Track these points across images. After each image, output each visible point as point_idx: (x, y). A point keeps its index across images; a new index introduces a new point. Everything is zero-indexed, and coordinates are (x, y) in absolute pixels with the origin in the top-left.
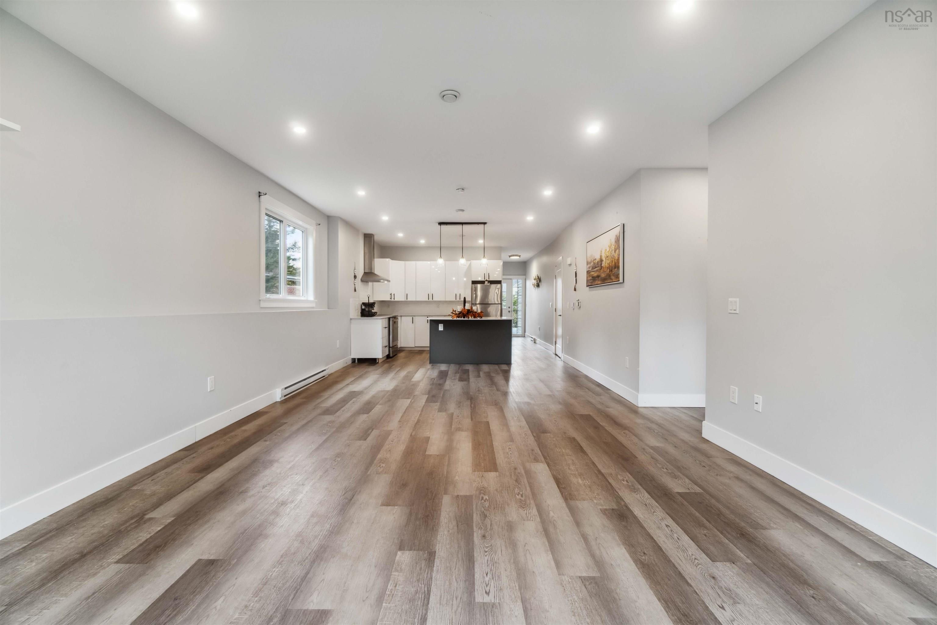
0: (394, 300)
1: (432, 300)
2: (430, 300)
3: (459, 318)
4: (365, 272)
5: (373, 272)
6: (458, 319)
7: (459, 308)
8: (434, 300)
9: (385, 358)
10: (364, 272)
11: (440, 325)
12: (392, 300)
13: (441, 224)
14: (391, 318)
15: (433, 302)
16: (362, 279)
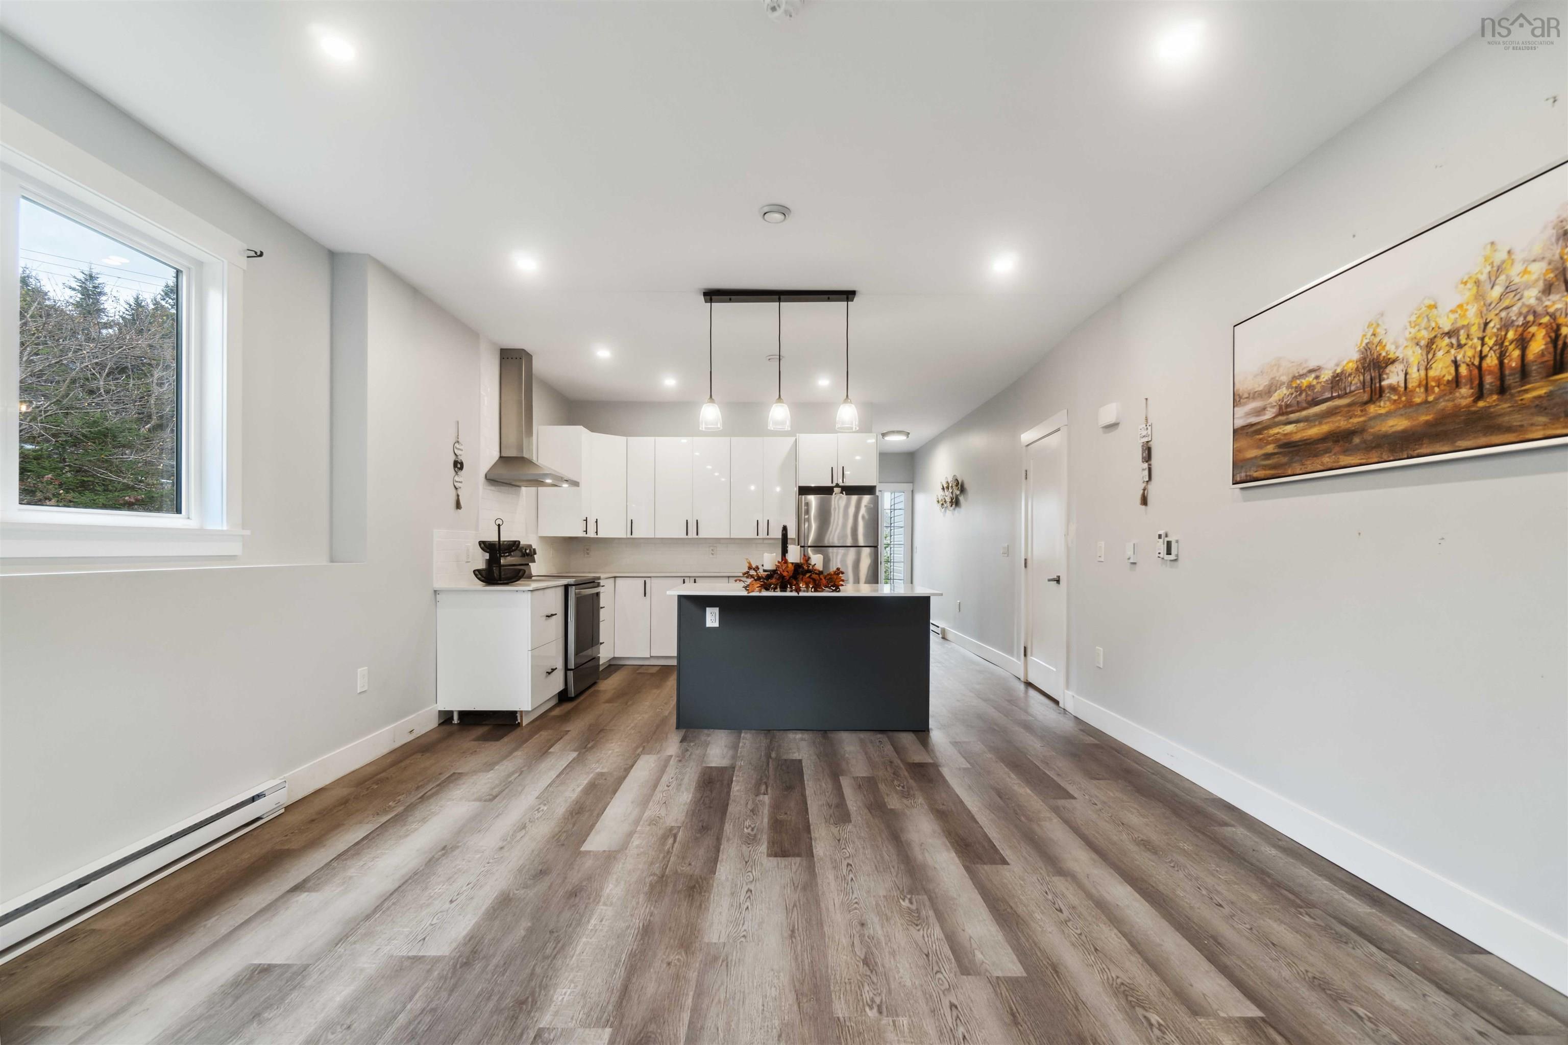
0: (594, 536)
1: (697, 537)
2: (690, 536)
3: (767, 589)
4: (504, 455)
5: (525, 455)
6: (765, 593)
7: (769, 560)
8: (701, 535)
10: (501, 457)
11: (708, 610)
12: (591, 534)
13: (712, 295)
14: (577, 586)
15: (699, 542)
16: (488, 478)
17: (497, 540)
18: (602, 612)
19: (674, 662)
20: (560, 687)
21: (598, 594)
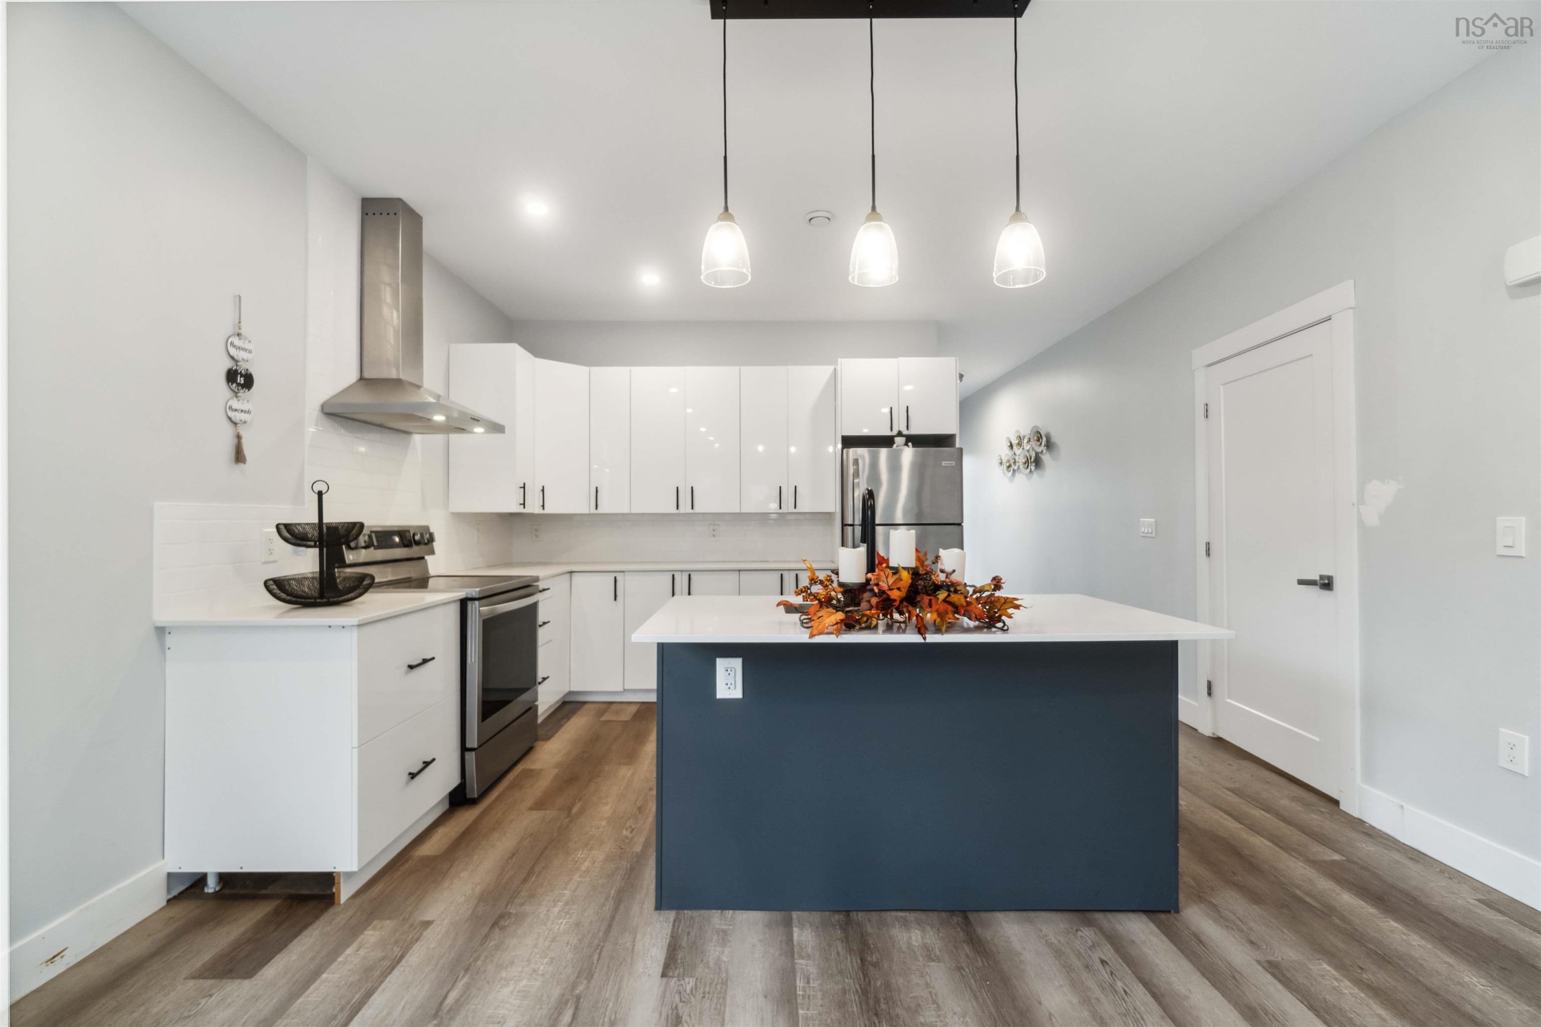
0: (542, 512)
1: (692, 511)
2: (682, 510)
3: (853, 628)
4: (366, 375)
6: (849, 637)
8: (698, 509)
9: (446, 806)
10: (362, 379)
12: (533, 507)
14: (484, 601)
15: (692, 518)
16: (326, 411)
17: (316, 521)
18: (542, 634)
19: (653, 698)
20: (454, 781)
21: (534, 607)
